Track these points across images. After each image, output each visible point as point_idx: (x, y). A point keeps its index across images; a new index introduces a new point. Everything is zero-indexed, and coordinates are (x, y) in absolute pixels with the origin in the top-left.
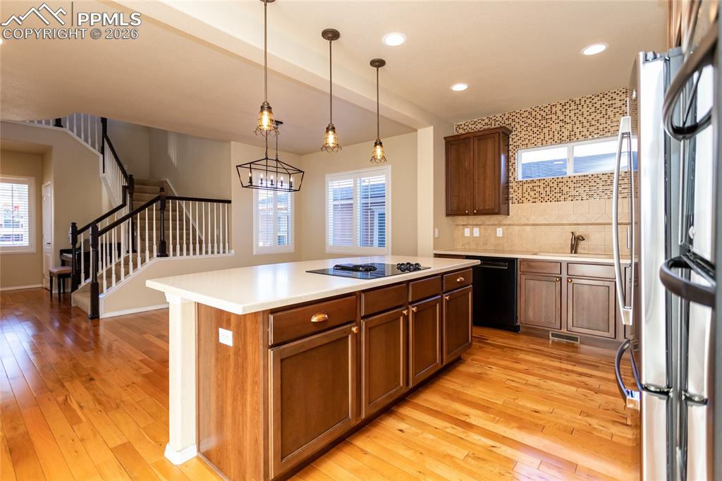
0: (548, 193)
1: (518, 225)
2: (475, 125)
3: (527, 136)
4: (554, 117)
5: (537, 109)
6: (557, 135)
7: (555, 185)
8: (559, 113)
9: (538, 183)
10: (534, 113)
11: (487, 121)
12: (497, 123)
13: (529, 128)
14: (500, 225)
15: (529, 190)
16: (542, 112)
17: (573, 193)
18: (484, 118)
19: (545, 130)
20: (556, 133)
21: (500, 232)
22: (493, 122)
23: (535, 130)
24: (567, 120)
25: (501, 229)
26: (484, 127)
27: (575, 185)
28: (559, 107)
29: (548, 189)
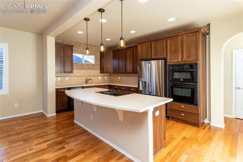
0: (80, 67)
1: (73, 76)
2: (58, 40)
3: (75, 50)
4: (82, 47)
5: (77, 43)
6: (82, 52)
7: (82, 65)
8: (83, 46)
9: (78, 64)
10: (77, 44)
11: (62, 40)
12: (66, 42)
13: (75, 47)
14: (67, 76)
15: (76, 66)
16: (79, 44)
17: (86, 68)
18: (61, 39)
19: (80, 49)
20: (82, 51)
21: (67, 79)
22: (65, 41)
23: (77, 48)
24: (84, 48)
25: (68, 78)
26: (62, 42)
27: (86, 66)
28: (83, 44)
29: (80, 66)
